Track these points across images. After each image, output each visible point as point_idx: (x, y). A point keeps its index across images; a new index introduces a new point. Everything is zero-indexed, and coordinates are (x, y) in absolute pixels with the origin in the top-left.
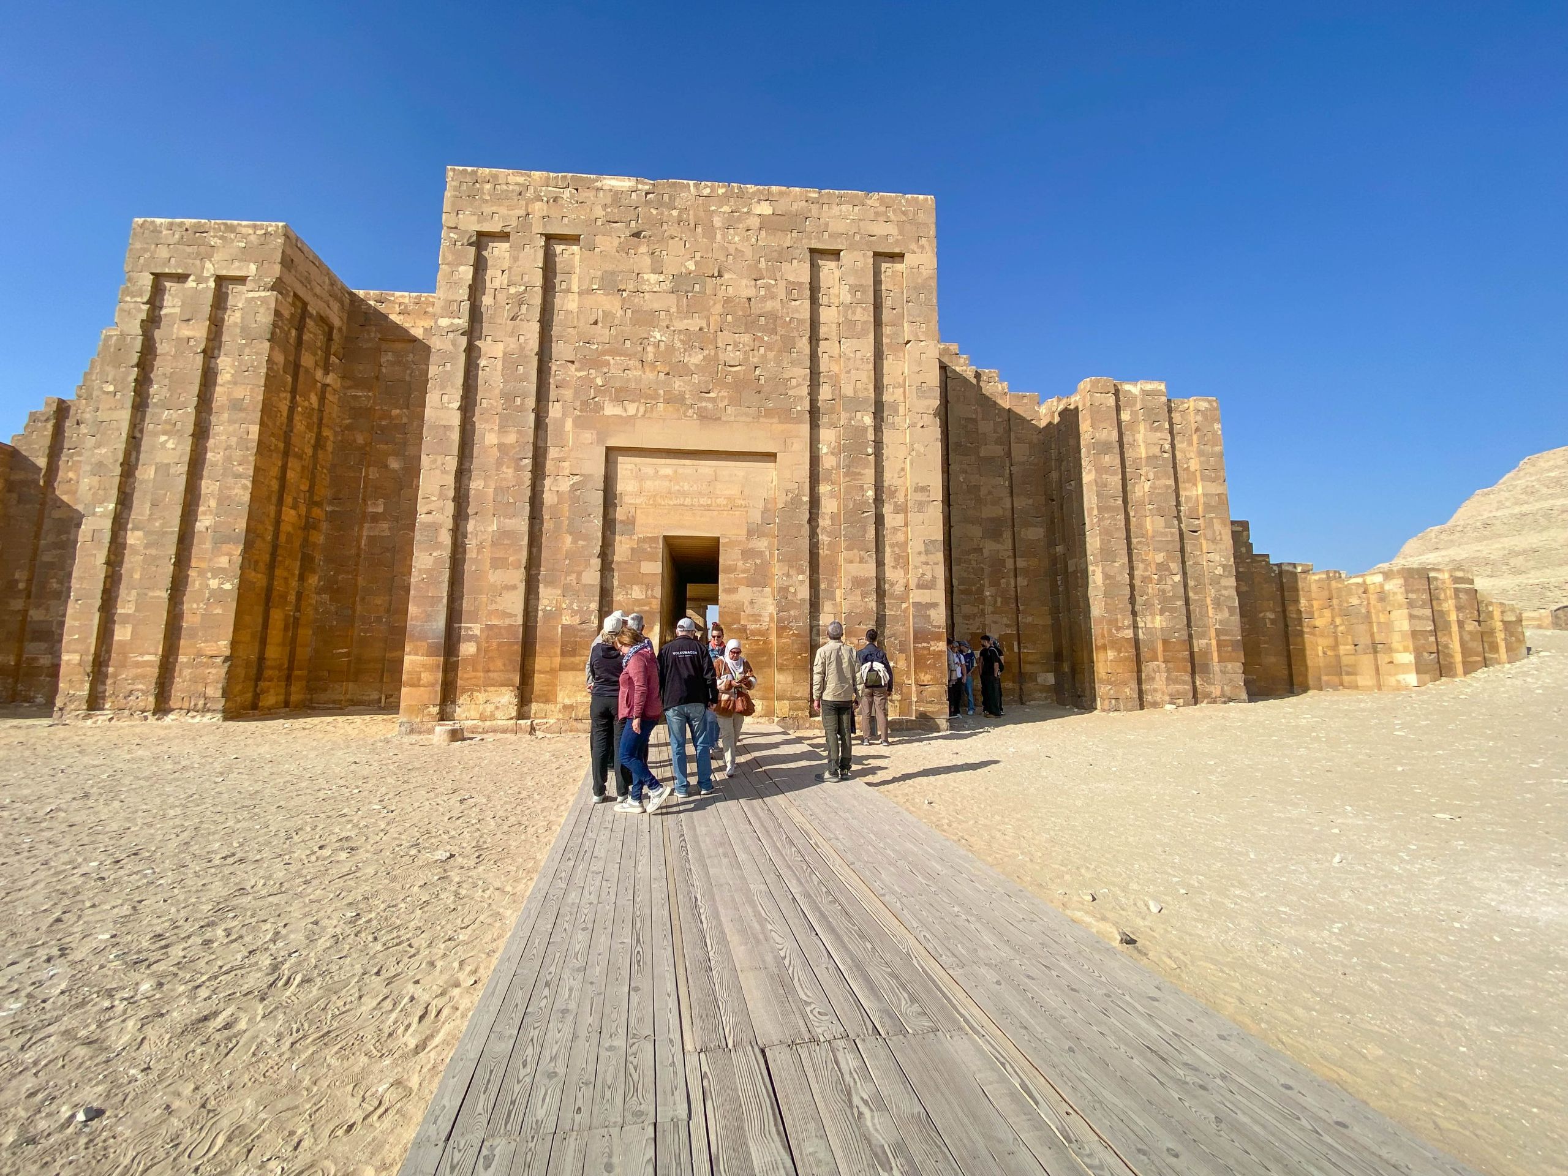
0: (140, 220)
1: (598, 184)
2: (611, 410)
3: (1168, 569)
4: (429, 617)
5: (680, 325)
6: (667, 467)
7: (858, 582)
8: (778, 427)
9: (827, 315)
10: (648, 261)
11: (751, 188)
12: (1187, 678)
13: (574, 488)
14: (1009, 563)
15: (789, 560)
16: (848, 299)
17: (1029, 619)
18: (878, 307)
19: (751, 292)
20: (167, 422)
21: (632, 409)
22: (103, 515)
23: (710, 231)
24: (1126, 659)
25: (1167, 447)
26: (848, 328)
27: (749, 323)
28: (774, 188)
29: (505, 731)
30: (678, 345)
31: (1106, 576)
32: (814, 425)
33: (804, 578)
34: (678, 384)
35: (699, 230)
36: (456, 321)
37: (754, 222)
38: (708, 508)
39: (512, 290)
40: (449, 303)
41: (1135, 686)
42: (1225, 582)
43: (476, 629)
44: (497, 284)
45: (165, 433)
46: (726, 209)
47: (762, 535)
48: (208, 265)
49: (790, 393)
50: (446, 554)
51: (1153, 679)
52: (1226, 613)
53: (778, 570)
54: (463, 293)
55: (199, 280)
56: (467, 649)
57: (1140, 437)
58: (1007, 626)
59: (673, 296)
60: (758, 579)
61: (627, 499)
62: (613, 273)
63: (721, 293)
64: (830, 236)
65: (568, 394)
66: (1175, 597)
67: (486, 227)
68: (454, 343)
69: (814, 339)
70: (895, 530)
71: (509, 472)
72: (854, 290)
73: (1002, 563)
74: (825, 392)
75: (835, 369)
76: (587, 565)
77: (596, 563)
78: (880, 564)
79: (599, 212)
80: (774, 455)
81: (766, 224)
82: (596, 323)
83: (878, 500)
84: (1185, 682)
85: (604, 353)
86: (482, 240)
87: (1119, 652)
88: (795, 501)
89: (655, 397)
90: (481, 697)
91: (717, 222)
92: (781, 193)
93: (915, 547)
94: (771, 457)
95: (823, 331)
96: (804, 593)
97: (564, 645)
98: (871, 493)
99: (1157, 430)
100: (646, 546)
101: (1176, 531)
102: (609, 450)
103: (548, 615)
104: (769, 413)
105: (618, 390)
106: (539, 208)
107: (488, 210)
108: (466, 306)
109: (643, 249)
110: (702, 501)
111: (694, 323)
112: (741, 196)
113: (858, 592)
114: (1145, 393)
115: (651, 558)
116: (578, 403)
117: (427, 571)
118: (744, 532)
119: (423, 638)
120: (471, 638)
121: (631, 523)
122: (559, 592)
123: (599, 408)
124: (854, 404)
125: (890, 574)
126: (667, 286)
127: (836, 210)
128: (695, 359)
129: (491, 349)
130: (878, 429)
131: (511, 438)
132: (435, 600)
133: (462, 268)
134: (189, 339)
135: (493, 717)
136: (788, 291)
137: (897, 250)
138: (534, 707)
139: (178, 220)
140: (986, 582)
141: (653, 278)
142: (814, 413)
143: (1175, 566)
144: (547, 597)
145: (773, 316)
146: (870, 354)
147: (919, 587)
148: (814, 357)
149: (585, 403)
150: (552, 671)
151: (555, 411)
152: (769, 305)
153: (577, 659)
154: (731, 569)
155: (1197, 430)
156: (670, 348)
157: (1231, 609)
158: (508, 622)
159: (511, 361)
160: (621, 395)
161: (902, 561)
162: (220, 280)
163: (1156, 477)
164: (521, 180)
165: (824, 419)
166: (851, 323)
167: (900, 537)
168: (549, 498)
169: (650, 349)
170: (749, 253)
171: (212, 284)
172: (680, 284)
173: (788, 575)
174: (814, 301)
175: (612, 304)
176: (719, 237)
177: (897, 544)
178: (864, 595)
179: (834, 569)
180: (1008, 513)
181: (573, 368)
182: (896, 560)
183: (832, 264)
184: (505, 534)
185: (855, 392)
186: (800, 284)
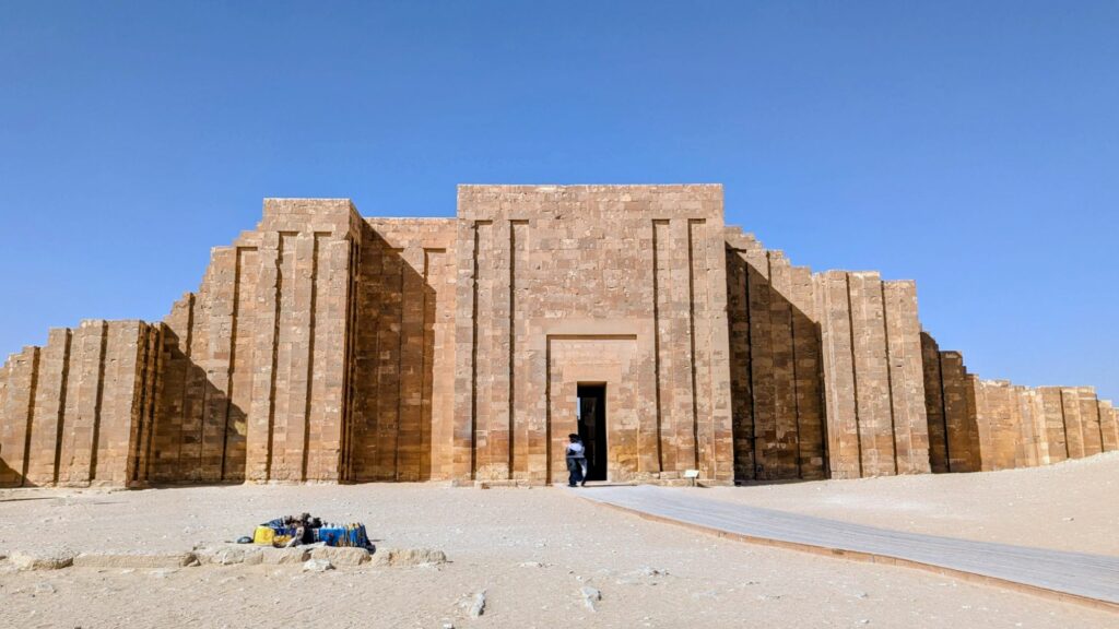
0: (268, 199)
1: (537, 190)
2: (548, 315)
3: (880, 390)
4: (464, 427)
5: (583, 267)
6: (578, 344)
7: (683, 406)
8: (636, 320)
9: (663, 256)
10: (565, 232)
11: (619, 186)
12: (892, 459)
13: (532, 357)
14: (792, 383)
15: (645, 394)
16: (674, 246)
17: (805, 422)
18: (690, 250)
19: (621, 246)
20: (296, 318)
21: (559, 314)
22: (266, 372)
23: (597, 212)
24: (852, 447)
25: (881, 313)
26: (674, 263)
27: (620, 264)
28: (632, 186)
29: (503, 485)
30: (582, 278)
31: (840, 396)
32: (656, 318)
33: (654, 403)
34: (583, 300)
35: (592, 213)
36: (468, 271)
37: (622, 206)
38: (600, 365)
39: (495, 252)
40: (463, 261)
41: (858, 464)
42: (916, 398)
43: (486, 433)
44: (486, 248)
45: (295, 325)
46: (606, 200)
47: (630, 380)
48: (309, 226)
49: (643, 301)
50: (470, 394)
51: (871, 459)
52: (918, 418)
53: (639, 399)
54: (471, 255)
55: (306, 235)
56: (481, 443)
57: (864, 307)
58: (791, 426)
59: (579, 252)
60: (629, 404)
61: (558, 362)
62: (547, 240)
63: (605, 248)
64: (664, 211)
65: (525, 306)
66: (884, 408)
67: (479, 218)
68: (468, 283)
69: (655, 270)
70: (704, 375)
71: (498, 350)
72: (677, 241)
73: (787, 383)
74: (662, 299)
75: (668, 285)
76: (540, 398)
77: (544, 397)
78: (695, 395)
79: (538, 206)
80: (635, 336)
81: (629, 207)
82: (539, 268)
83: (693, 360)
84: (890, 461)
85: (544, 284)
86: (477, 224)
87: (848, 442)
88: (648, 360)
89: (571, 307)
90: (490, 468)
91: (601, 207)
92: (636, 189)
93: (715, 385)
94: (634, 337)
95: (660, 265)
96: (654, 412)
97: (530, 440)
98: (689, 356)
99: (874, 302)
100: (568, 387)
101: (885, 367)
102: (548, 336)
103: (520, 425)
104: (632, 313)
105: (552, 304)
106: (506, 206)
107: (480, 207)
108: (472, 262)
109: (562, 226)
110: (599, 362)
111: (591, 265)
112: (614, 191)
113: (683, 411)
114: (867, 279)
115: (571, 394)
116: (531, 313)
117: (462, 404)
118: (620, 380)
119: (461, 438)
120: (482, 438)
121: (560, 375)
122: (525, 413)
123: (542, 314)
124: (678, 306)
125: (700, 400)
126: (576, 245)
127: (666, 196)
128: (592, 285)
129: (487, 285)
130: (692, 319)
131: (498, 333)
132: (465, 419)
133: (469, 241)
134: (303, 270)
135: (497, 478)
136: (641, 245)
137: (702, 217)
138: (515, 473)
139: (289, 199)
140: (776, 395)
141: (568, 241)
142: (656, 311)
143: (885, 389)
144: (519, 416)
145: (633, 260)
146: (687, 278)
147: (717, 407)
148: (655, 280)
149: (535, 312)
150: (524, 454)
151: (518, 316)
152: (631, 253)
153: (537, 448)
154: (614, 399)
155: (901, 301)
156: (578, 280)
157: (921, 415)
158: (502, 429)
159: (496, 291)
160: (553, 306)
161: (708, 393)
162: (316, 234)
163: (873, 333)
164: (496, 190)
165: (661, 314)
166: (676, 261)
167: (706, 380)
168: (517, 363)
169: (568, 281)
170: (619, 224)
171: (313, 238)
172: (583, 244)
173: (645, 402)
174: (655, 248)
175: (547, 257)
176: (602, 216)
177: (705, 384)
178: (687, 412)
179: (670, 398)
180: (791, 349)
181: (527, 292)
182: (705, 391)
183: (665, 226)
184: (498, 383)
185: (680, 299)
186: (648, 240)
